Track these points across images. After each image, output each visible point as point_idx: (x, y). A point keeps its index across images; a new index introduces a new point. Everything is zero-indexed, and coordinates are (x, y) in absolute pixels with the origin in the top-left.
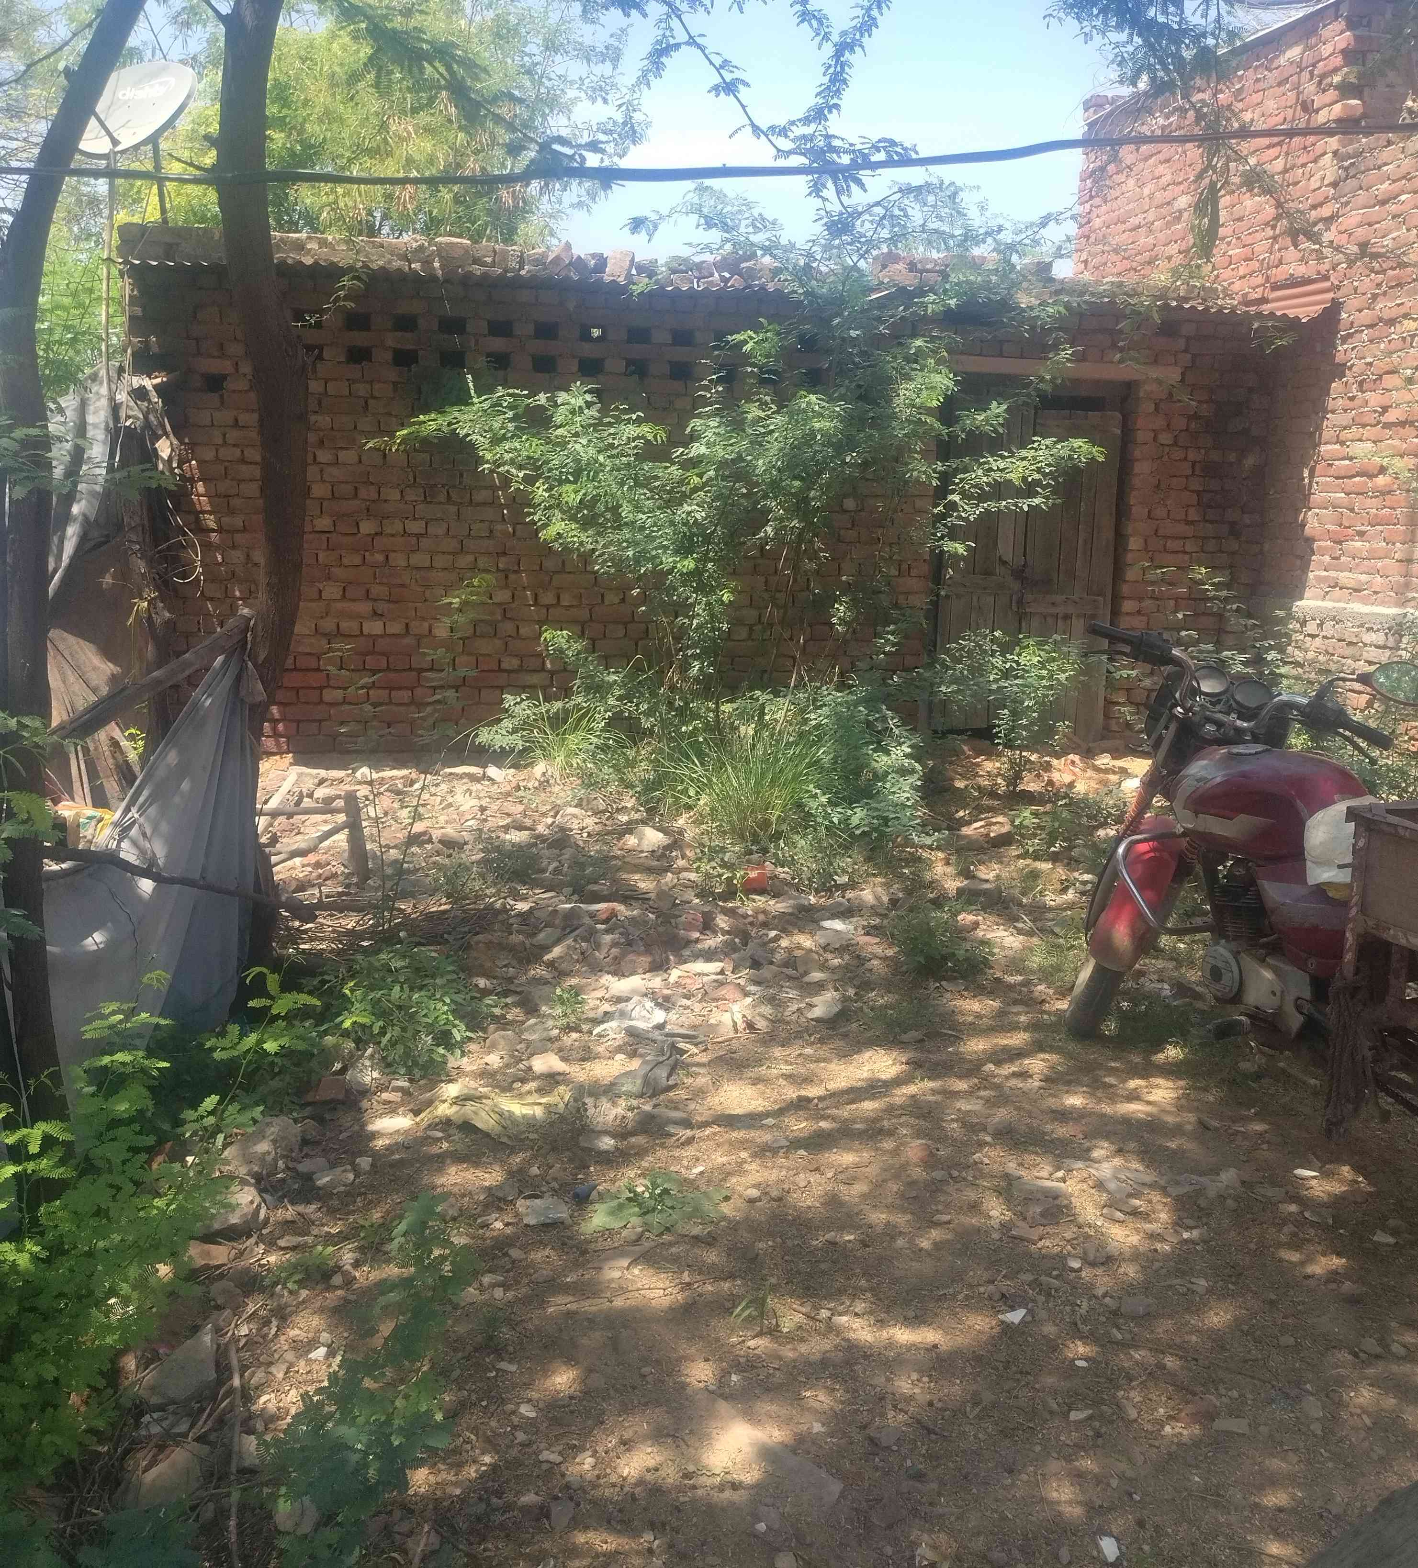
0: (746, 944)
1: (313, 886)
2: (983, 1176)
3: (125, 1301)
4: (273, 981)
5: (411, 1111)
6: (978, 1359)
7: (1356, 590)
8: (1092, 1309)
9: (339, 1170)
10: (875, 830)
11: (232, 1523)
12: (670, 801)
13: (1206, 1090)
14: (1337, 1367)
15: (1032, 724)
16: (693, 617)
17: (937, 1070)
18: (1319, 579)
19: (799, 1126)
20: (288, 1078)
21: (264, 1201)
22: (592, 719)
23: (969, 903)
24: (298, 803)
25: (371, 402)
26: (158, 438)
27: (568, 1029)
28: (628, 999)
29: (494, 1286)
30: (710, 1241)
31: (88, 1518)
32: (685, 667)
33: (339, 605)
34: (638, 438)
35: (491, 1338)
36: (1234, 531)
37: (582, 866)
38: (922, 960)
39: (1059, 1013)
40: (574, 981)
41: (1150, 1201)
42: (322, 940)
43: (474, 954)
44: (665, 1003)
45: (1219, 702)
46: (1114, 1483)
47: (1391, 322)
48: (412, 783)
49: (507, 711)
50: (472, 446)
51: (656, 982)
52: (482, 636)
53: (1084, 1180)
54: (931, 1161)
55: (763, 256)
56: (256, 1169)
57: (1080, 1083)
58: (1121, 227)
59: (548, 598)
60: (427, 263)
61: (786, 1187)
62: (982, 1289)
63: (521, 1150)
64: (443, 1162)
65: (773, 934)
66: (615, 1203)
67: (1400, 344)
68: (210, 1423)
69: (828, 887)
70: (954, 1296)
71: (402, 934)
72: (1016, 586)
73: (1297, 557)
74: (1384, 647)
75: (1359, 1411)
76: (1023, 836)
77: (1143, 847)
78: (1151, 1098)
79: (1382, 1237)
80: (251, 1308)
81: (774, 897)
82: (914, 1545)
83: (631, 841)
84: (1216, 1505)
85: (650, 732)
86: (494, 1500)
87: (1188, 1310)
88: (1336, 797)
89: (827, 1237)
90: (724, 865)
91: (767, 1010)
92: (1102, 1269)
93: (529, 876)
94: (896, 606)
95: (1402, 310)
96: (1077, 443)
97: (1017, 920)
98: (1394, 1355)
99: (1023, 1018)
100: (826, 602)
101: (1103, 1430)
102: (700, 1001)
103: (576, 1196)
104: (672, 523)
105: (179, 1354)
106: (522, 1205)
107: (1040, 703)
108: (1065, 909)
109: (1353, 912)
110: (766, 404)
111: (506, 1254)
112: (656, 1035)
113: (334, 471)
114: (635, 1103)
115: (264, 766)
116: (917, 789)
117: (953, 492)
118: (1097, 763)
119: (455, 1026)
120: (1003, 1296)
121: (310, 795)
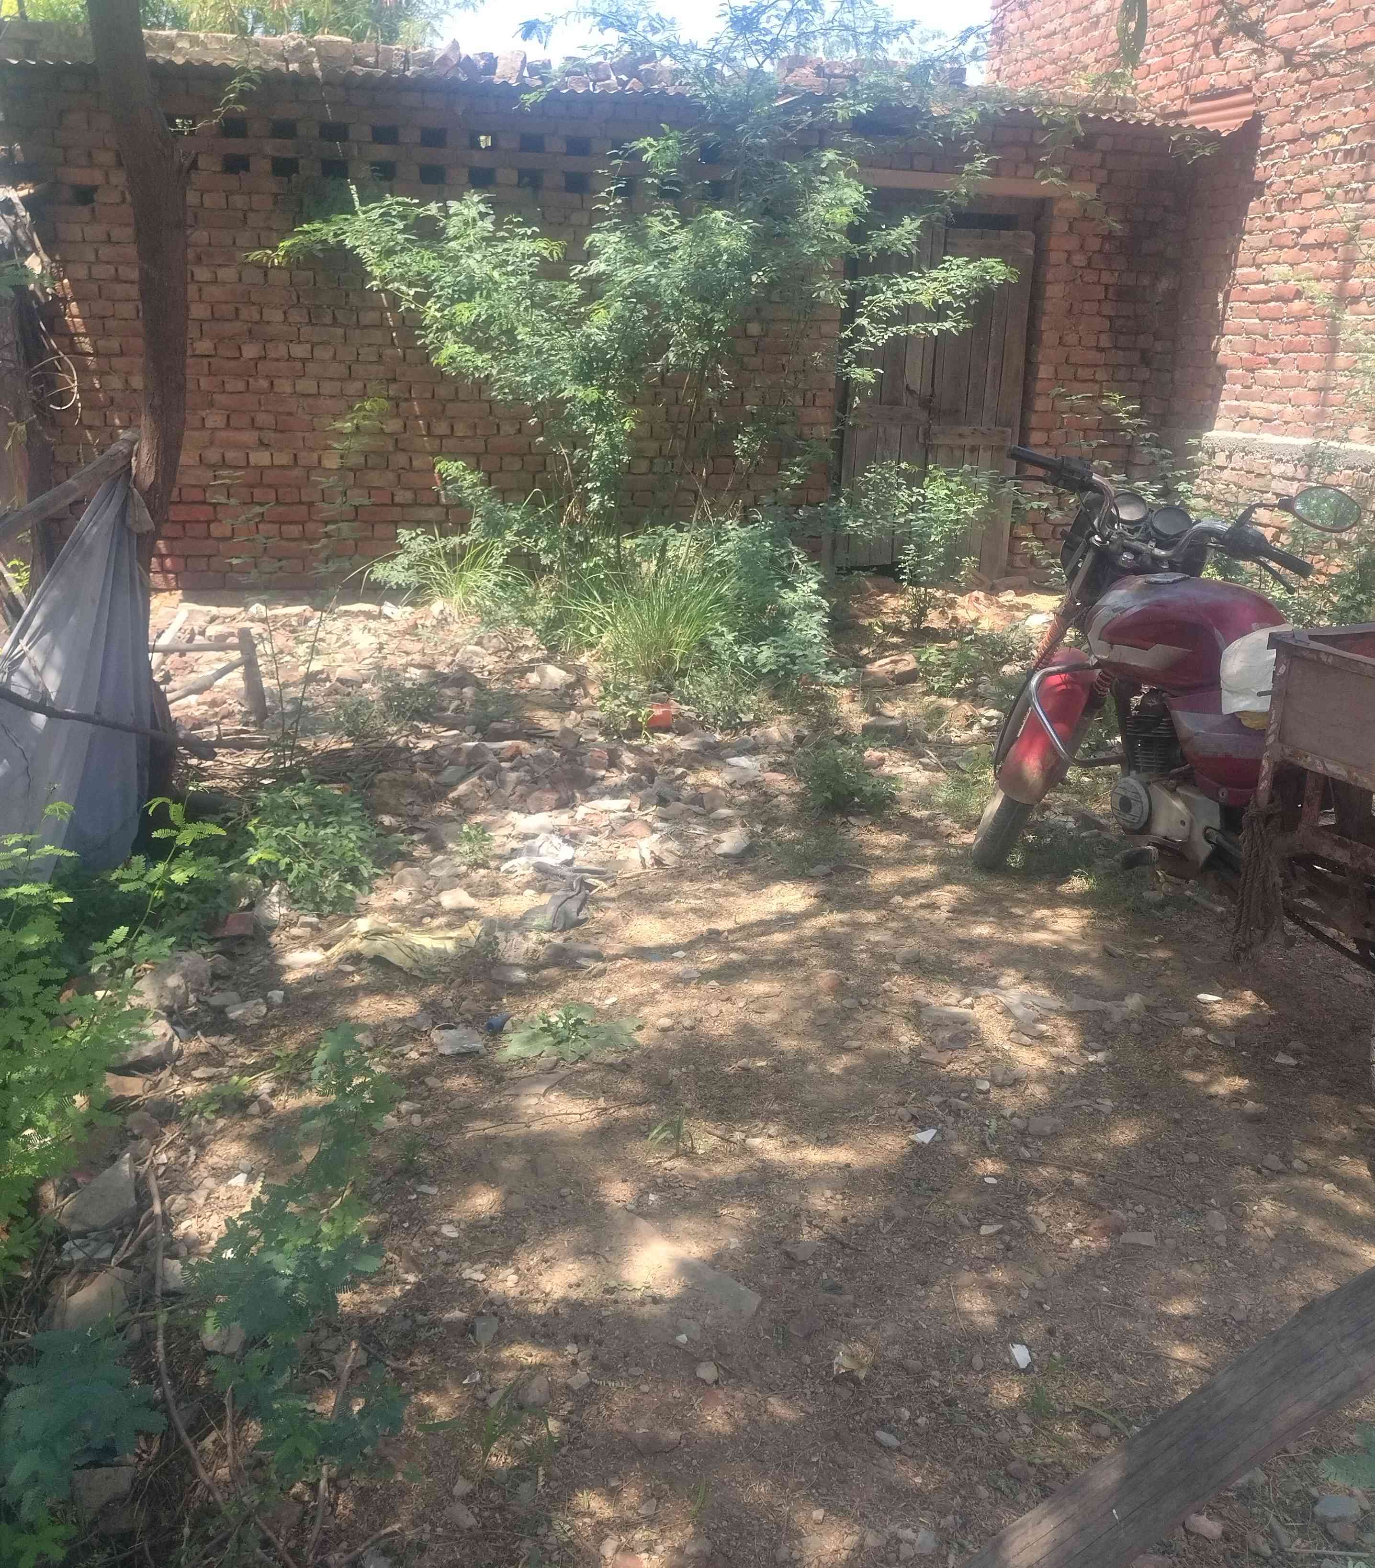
0: (653, 782)
1: (211, 724)
2: (892, 1003)
3: (43, 1132)
4: (176, 811)
5: (321, 945)
6: (890, 1177)
7: (1267, 420)
8: (999, 1129)
9: (251, 1003)
10: (783, 667)
11: (160, 1343)
12: (571, 639)
13: (1111, 918)
14: (1240, 1182)
15: (938, 559)
16: (594, 448)
17: (846, 903)
18: (1230, 409)
19: (711, 959)
20: (194, 913)
21: (177, 1034)
22: (490, 555)
23: (875, 739)
24: (190, 640)
25: (250, 215)
26: (27, 255)
27: (476, 865)
28: (535, 836)
29: (411, 1113)
30: (624, 1069)
31: (17, 1340)
32: (584, 500)
33: (223, 434)
34: (533, 255)
35: (411, 1162)
36: (1146, 359)
37: (484, 704)
38: (829, 795)
39: (966, 847)
40: (479, 819)
41: (1056, 1026)
42: (222, 778)
43: (378, 792)
44: (573, 840)
45: (1137, 530)
46: (1025, 1294)
47: (1314, 137)
48: (307, 620)
49: (401, 546)
50: (359, 262)
51: (563, 819)
52: (374, 469)
53: (991, 1007)
54: (839, 989)
55: (664, 56)
56: (167, 1003)
57: (986, 913)
58: (1036, 33)
59: (441, 428)
60: (306, 62)
61: (699, 1015)
62: (893, 1112)
63: (433, 983)
64: (355, 995)
65: (679, 771)
66: (528, 1033)
67: (1320, 160)
68: (132, 1249)
69: (732, 725)
70: (866, 1117)
71: (304, 771)
72: (923, 416)
73: (1210, 386)
74: (1293, 479)
75: (1261, 1224)
76: (928, 672)
77: (1056, 680)
78: (1056, 927)
79: (1283, 1059)
80: (168, 1138)
81: (679, 735)
82: (831, 1355)
83: (533, 678)
84: (1124, 1314)
85: (549, 569)
86: (420, 1318)
87: (1094, 1130)
88: (1254, 625)
89: (740, 1063)
90: (630, 703)
91: (673, 845)
92: (1010, 1090)
93: (430, 714)
94: (800, 437)
95: (1326, 124)
96: (990, 262)
97: (923, 756)
98: (1296, 1170)
99: (929, 852)
100: (727, 434)
101: (1013, 1244)
102: (608, 838)
103: (490, 1026)
104: (571, 347)
105: (97, 1183)
106: (436, 1036)
107: (947, 537)
108: (971, 745)
109: (1271, 739)
110: (667, 218)
111: (423, 1083)
112: (565, 871)
113: (212, 289)
114: (546, 936)
115: (156, 602)
116: (821, 624)
117: (861, 315)
118: (1001, 600)
119: (362, 863)
120: (913, 1117)
121: (202, 633)
